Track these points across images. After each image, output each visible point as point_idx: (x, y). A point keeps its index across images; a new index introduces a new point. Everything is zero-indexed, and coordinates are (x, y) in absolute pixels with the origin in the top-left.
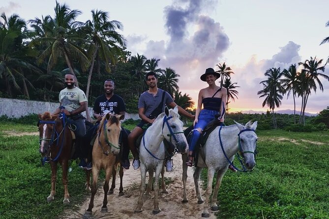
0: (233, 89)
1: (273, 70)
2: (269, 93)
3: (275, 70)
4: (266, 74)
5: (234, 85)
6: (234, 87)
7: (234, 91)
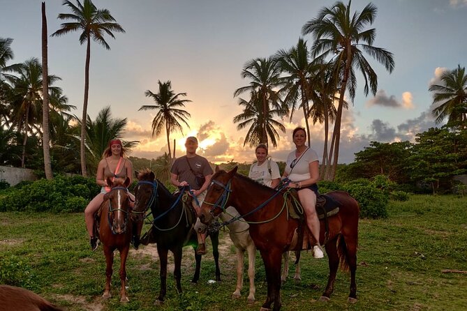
0: (178, 107)
1: (259, 63)
2: (256, 117)
3: (263, 62)
4: (246, 74)
5: (180, 98)
6: (180, 103)
7: (181, 111)
